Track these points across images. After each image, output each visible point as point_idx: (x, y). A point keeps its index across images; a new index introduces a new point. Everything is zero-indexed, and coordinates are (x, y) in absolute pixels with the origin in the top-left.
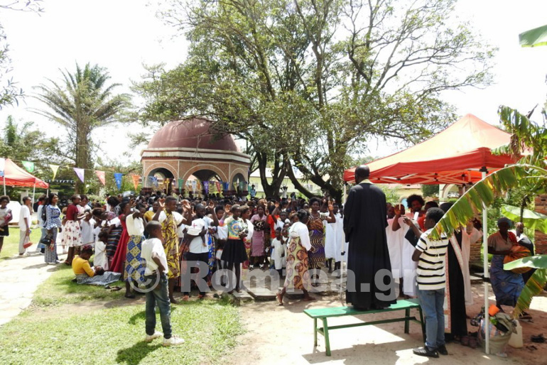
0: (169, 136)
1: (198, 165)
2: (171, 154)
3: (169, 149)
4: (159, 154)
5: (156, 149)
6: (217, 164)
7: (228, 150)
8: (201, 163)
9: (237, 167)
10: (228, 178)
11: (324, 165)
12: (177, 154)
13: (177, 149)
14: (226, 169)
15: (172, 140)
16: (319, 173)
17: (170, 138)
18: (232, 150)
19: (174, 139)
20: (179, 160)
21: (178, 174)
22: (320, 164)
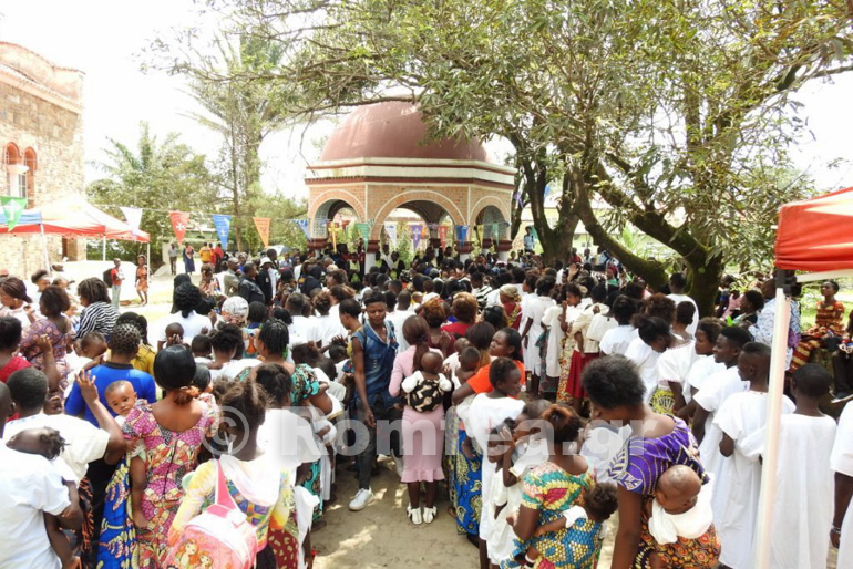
0: (350, 136)
1: (405, 193)
2: (351, 172)
3: (348, 161)
4: (331, 173)
5: (327, 163)
6: (442, 189)
7: (465, 159)
8: (411, 187)
9: (485, 193)
10: (466, 218)
11: (671, 180)
12: (363, 171)
13: (361, 160)
14: (461, 199)
15: (355, 144)
16: (657, 205)
17: (353, 139)
18: (474, 158)
19: (361, 140)
20: (366, 184)
21: (366, 212)
22: (661, 179)
